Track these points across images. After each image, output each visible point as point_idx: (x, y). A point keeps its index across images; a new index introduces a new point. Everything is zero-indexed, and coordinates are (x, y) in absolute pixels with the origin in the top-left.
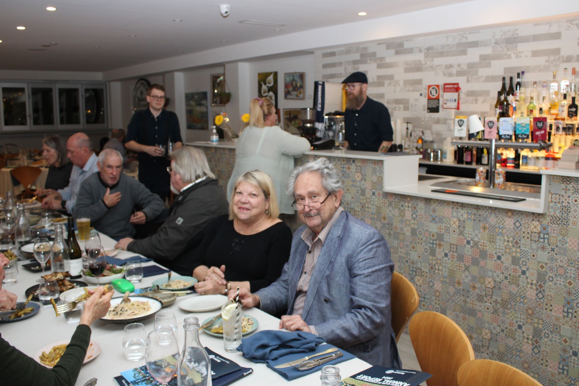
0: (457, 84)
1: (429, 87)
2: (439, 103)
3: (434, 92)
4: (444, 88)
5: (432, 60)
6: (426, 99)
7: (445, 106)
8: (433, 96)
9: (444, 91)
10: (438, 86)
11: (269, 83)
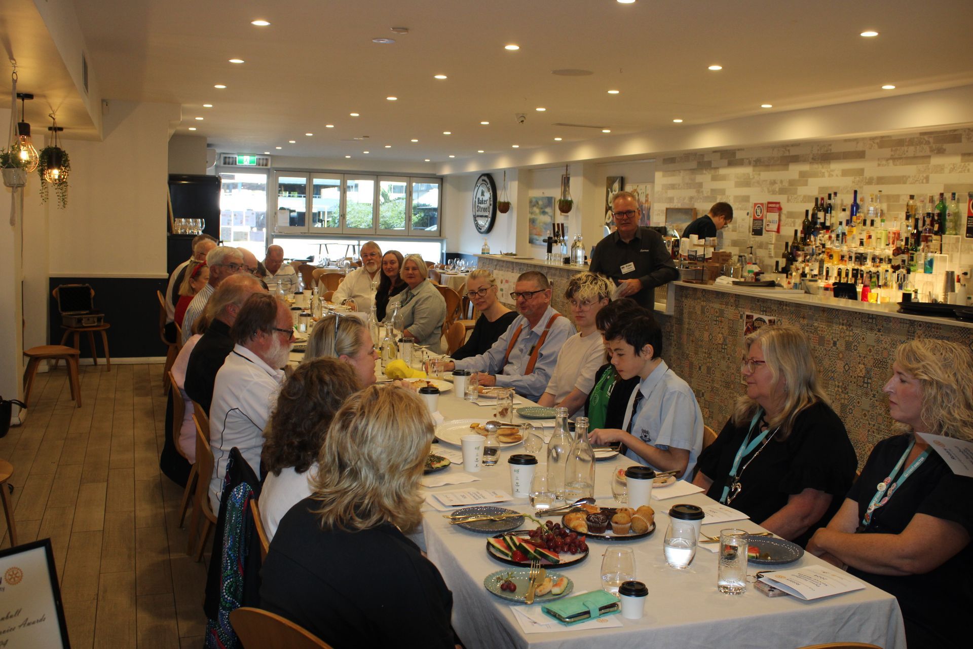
0: (779, 203)
1: (755, 204)
2: (762, 225)
3: (759, 211)
4: (768, 207)
5: (759, 175)
6: (752, 219)
7: (768, 228)
8: (758, 216)
9: (767, 212)
10: (762, 204)
11: (615, 191)
